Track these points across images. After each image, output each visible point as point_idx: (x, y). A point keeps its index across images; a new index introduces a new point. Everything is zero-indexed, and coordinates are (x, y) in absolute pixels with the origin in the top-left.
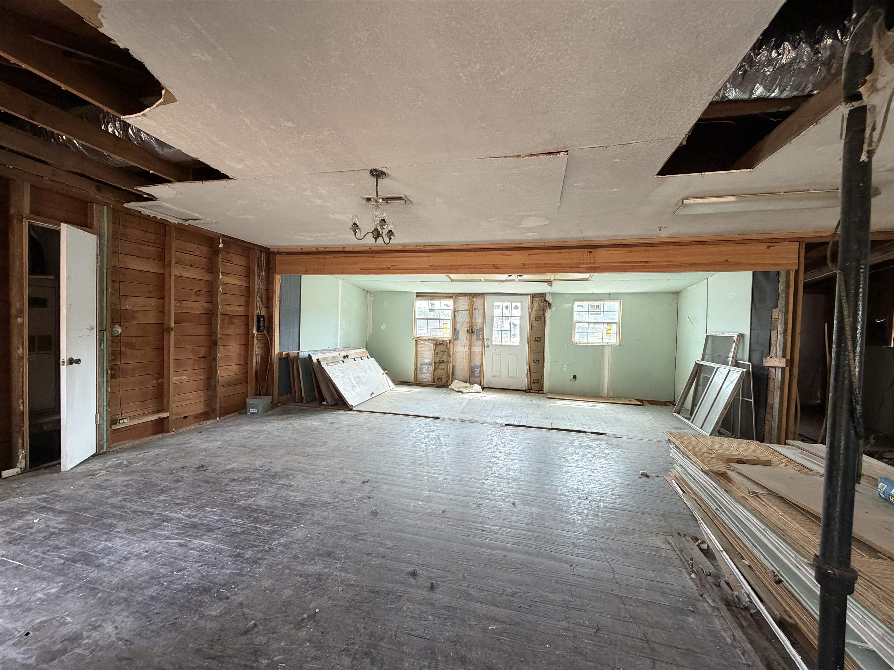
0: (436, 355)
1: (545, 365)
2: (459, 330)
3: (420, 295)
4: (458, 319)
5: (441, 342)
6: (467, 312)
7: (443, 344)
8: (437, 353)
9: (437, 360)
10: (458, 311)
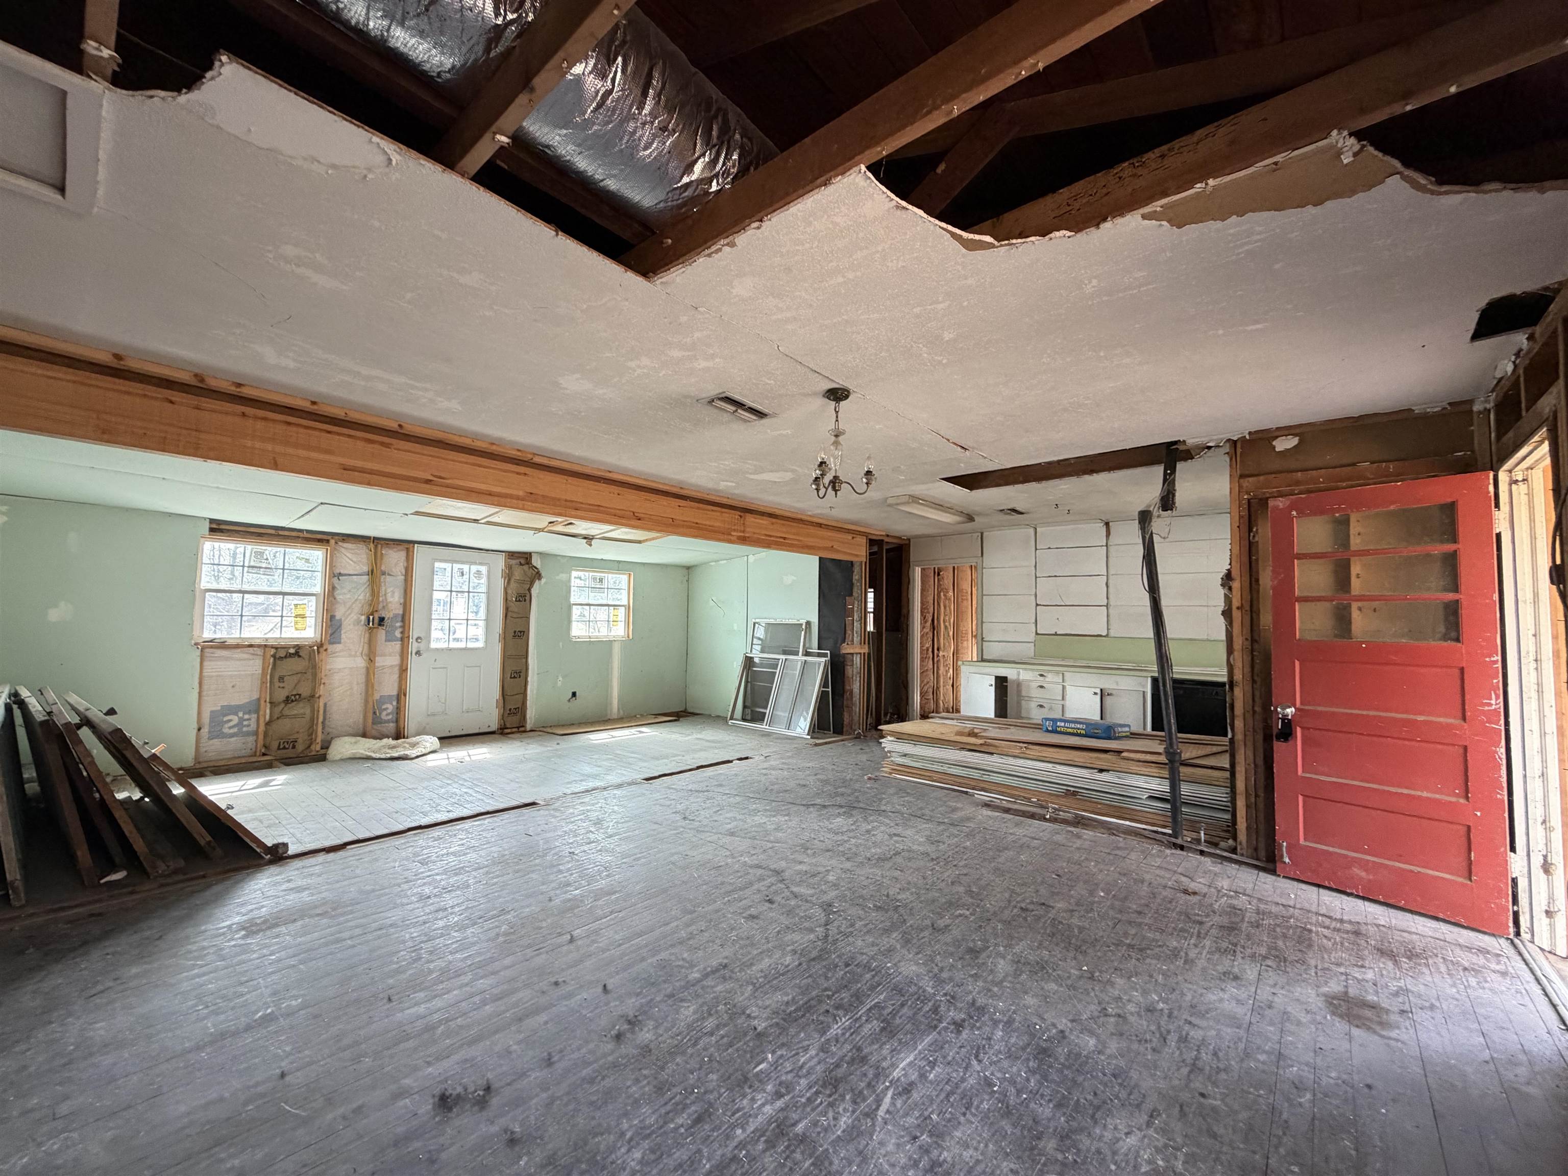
0: (277, 684)
1: (529, 679)
2: (341, 620)
3: (219, 528)
4: (342, 595)
5: (292, 651)
6: (366, 577)
7: (297, 654)
8: (281, 679)
9: (281, 695)
10: (340, 574)
